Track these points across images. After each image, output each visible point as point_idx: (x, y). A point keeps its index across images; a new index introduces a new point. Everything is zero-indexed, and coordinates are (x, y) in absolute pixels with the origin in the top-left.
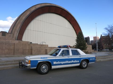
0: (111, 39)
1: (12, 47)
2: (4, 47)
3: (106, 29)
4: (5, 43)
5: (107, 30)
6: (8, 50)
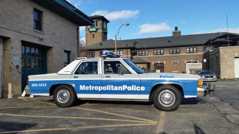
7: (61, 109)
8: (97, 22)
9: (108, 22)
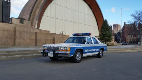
0: (138, 29)
1: (33, 37)
2: (25, 37)
3: (133, 15)
4: (27, 32)
5: (134, 18)
6: (30, 40)
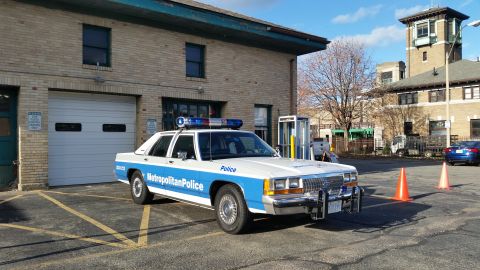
7: (134, 205)
8: (432, 23)
9: (466, 17)
